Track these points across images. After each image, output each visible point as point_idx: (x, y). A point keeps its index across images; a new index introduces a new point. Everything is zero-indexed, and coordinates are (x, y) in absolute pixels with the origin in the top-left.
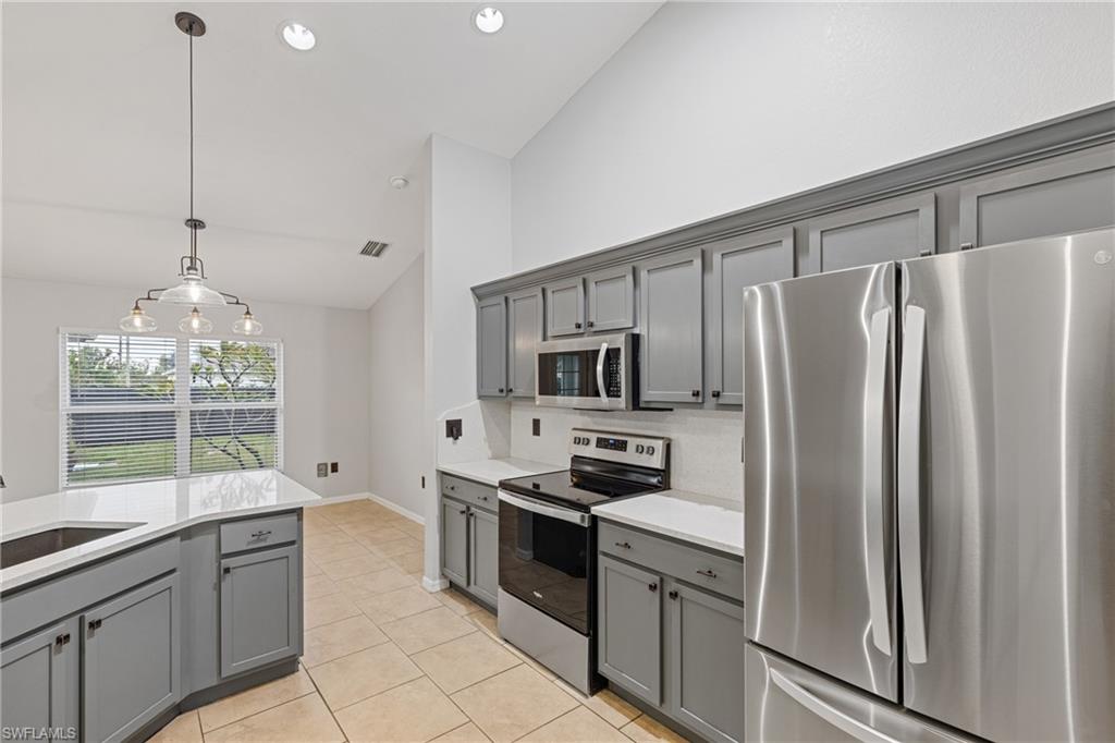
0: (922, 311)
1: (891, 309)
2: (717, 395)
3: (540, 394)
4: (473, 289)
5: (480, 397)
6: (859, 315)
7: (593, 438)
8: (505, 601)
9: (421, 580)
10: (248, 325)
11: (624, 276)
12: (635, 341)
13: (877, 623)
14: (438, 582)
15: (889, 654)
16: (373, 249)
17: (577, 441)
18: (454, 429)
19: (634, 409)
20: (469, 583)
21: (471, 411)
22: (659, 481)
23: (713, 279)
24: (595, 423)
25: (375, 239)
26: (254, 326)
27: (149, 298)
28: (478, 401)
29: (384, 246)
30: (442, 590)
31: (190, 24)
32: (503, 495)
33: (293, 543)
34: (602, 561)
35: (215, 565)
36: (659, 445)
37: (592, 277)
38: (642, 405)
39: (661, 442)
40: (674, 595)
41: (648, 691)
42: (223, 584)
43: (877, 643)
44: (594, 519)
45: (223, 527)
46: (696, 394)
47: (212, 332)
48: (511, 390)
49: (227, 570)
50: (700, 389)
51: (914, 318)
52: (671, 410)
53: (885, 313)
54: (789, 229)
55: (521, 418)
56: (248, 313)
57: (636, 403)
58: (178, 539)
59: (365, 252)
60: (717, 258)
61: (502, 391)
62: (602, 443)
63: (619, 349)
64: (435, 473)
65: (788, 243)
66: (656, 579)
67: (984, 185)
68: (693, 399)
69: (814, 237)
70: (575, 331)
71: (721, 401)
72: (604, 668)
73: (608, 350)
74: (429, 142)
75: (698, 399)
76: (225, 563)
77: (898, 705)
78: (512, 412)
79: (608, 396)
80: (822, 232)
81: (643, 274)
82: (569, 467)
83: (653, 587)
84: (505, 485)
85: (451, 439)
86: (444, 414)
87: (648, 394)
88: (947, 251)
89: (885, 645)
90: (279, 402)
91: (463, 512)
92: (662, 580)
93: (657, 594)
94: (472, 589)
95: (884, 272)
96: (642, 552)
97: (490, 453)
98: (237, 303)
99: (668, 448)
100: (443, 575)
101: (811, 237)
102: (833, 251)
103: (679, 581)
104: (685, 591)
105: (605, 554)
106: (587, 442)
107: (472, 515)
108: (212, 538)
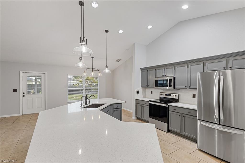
0: (223, 77)
1: (219, 76)
2: (189, 87)
3: (155, 86)
4: (141, 68)
5: (141, 87)
6: (214, 77)
7: (164, 94)
8: (150, 119)
9: (132, 118)
10: (100, 74)
11: (172, 68)
12: (174, 78)
13: (216, 115)
14: (135, 118)
15: (218, 118)
16: (118, 61)
17: (161, 94)
18: (138, 92)
19: (174, 89)
20: (142, 117)
21: (140, 89)
22: (177, 101)
23: (189, 69)
24: (164, 92)
25: (119, 59)
26: (101, 74)
27: (86, 70)
28: (141, 88)
29: (120, 60)
30: (136, 119)
31: (107, 31)
32: (150, 102)
33: (121, 108)
34: (170, 112)
35: (112, 110)
36: (177, 95)
37: (166, 68)
38: (175, 88)
39: (178, 95)
40: (183, 116)
41: (178, 131)
42: (114, 113)
43: (216, 117)
44: (169, 106)
45: (114, 105)
46: (186, 87)
47: (95, 75)
48: (149, 86)
49: (114, 111)
50: (186, 86)
51: (222, 78)
52: (179, 89)
53: (218, 77)
54: (202, 62)
55: (148, 91)
56: (100, 72)
57: (174, 88)
58: (110, 106)
59: (117, 61)
60: (190, 66)
61: (147, 86)
62: (166, 95)
63: (172, 80)
64: (135, 100)
65: (202, 64)
66: (180, 114)
67: (233, 58)
68: (185, 88)
69: (207, 64)
70: (162, 76)
71: (190, 88)
72: (170, 128)
73: (169, 80)
74: (134, 44)
75: (186, 88)
76: (114, 110)
77: (219, 124)
78: (146, 90)
79: (169, 87)
80: (208, 63)
81: (176, 68)
82: (159, 99)
83: (180, 115)
84: (150, 101)
85: (137, 94)
86: (136, 90)
87: (176, 87)
88: (228, 70)
89: (217, 117)
90: (99, 87)
91: (141, 106)
92: (181, 114)
93: (180, 116)
94: (143, 118)
95: (218, 72)
96: (177, 110)
97: (143, 97)
98: (98, 70)
99: (179, 95)
100: (136, 116)
101: (206, 63)
102: (210, 66)
103: (184, 114)
104: (185, 115)
105: (170, 111)
106: (163, 95)
107: (143, 106)
108: (112, 106)
